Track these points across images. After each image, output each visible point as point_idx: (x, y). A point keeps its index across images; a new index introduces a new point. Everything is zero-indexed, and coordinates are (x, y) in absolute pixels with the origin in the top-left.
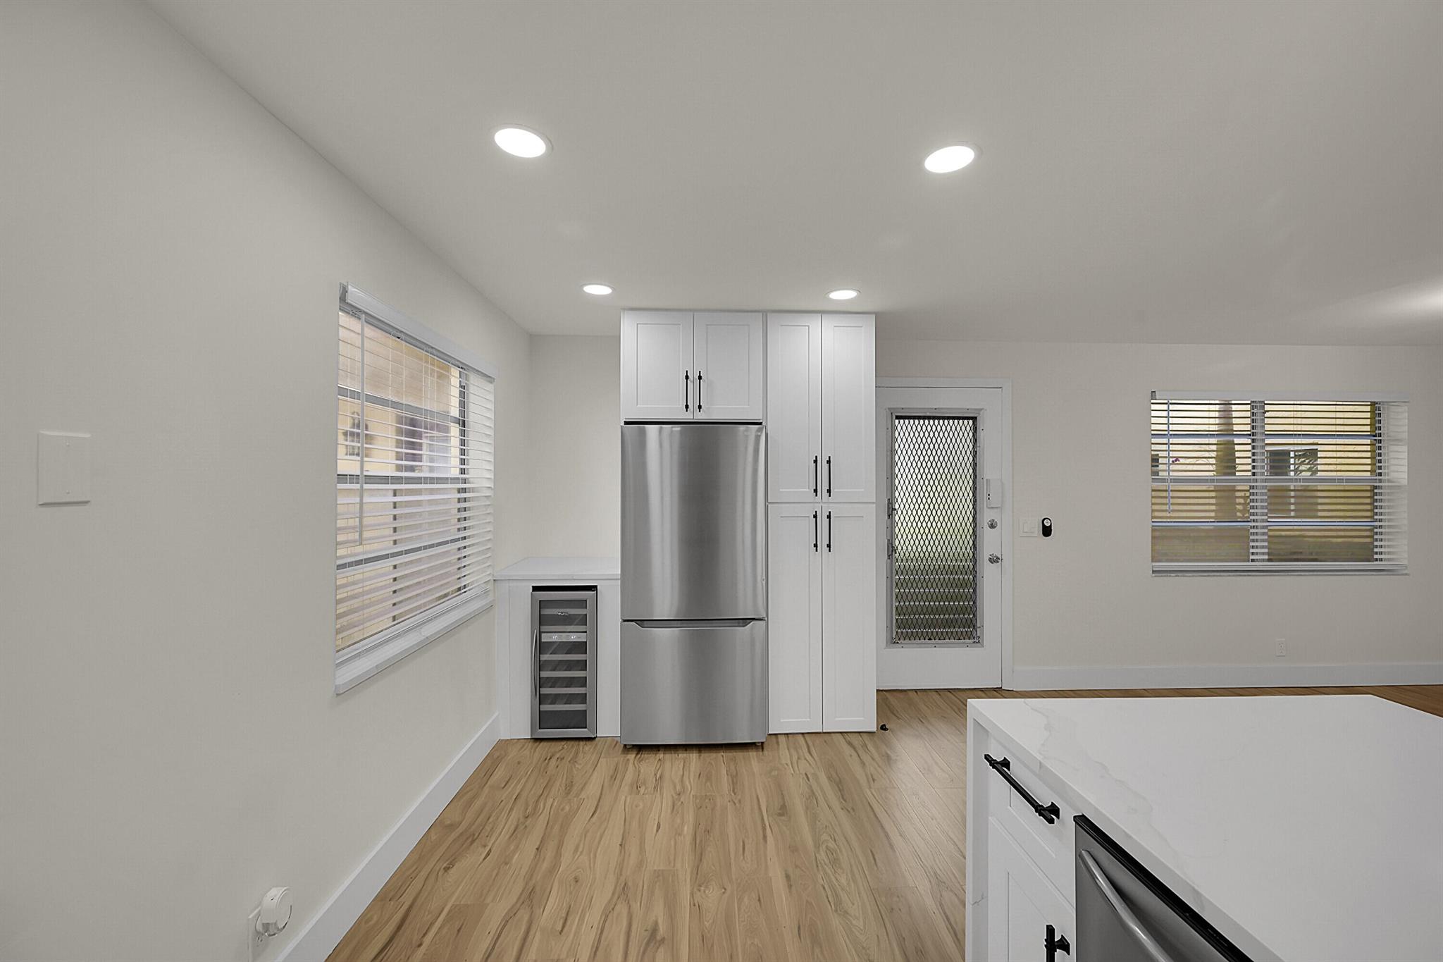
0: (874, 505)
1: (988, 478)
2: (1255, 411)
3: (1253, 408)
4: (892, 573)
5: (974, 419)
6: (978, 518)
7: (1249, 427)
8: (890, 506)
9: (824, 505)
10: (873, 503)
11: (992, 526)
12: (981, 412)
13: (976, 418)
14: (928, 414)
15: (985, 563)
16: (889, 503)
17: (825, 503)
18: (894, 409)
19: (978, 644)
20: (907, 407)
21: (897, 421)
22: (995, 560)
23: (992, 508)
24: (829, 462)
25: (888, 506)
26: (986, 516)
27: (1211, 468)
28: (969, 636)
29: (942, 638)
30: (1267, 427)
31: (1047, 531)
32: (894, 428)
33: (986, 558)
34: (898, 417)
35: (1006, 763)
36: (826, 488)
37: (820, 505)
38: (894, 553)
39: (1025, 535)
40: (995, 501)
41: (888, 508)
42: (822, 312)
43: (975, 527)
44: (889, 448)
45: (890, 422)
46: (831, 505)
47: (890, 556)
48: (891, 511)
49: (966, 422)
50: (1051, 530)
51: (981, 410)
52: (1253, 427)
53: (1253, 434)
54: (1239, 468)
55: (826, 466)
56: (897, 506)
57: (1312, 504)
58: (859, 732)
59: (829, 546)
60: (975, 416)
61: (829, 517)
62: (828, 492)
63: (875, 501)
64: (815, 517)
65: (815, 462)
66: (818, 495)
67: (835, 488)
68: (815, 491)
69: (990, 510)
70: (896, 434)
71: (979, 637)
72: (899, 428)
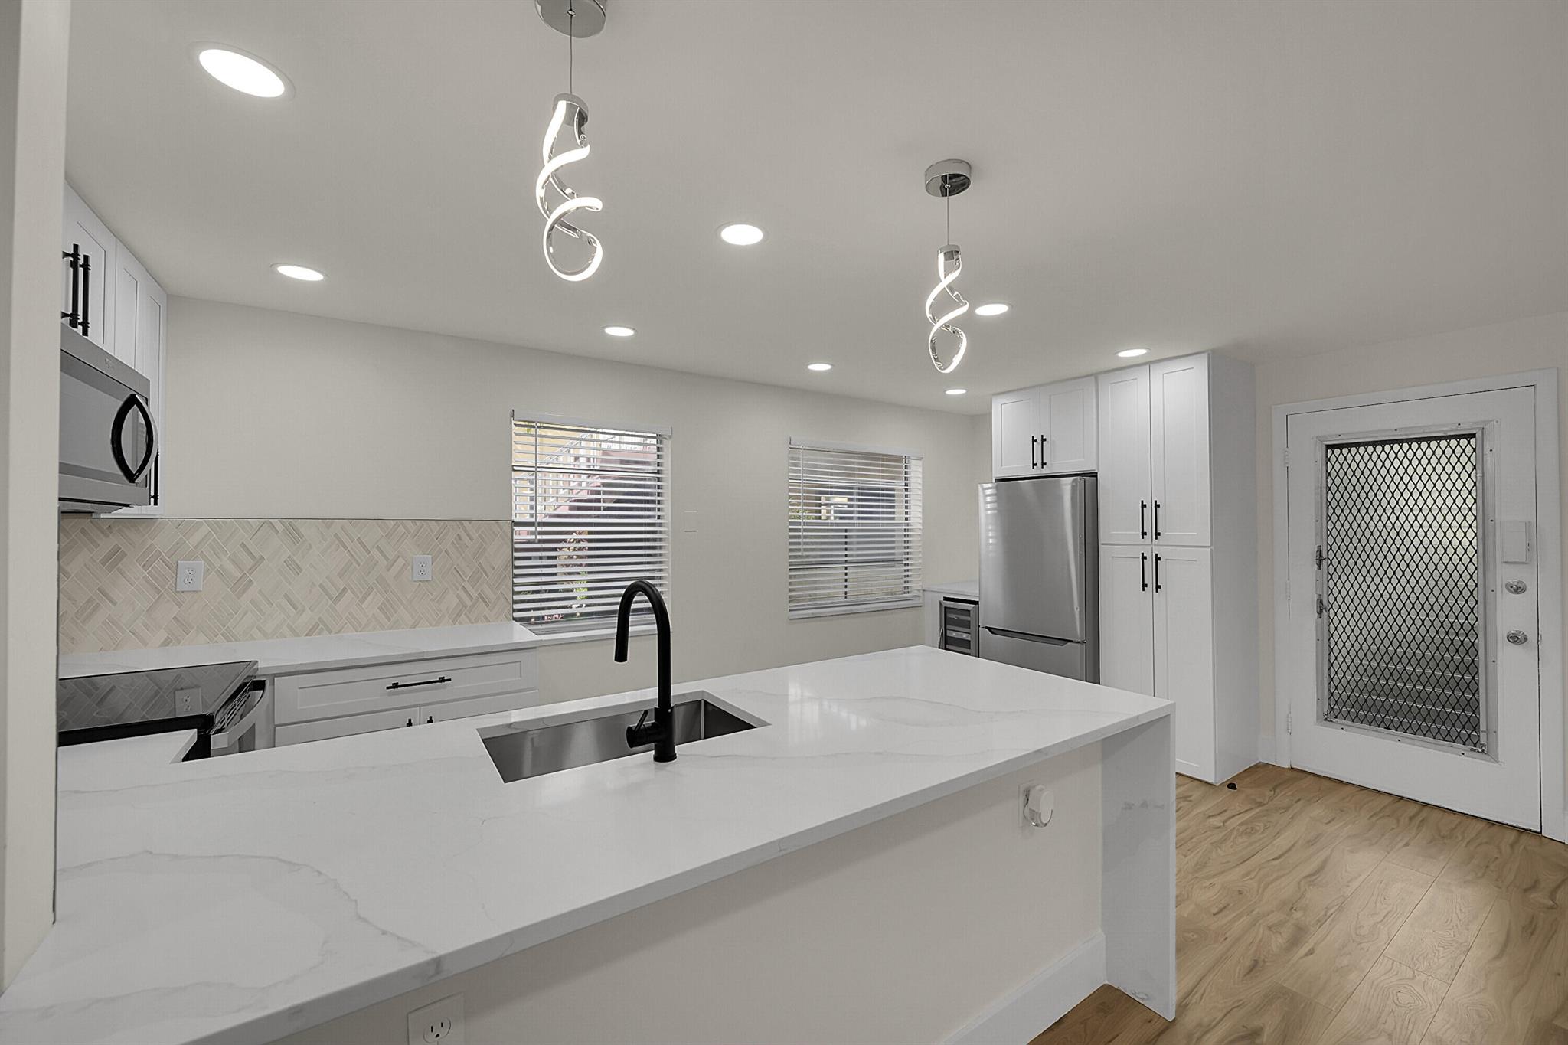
0: (1209, 550)
4: (1323, 633)
5: (1471, 436)
6: (1480, 577)
8: (1320, 554)
9: (1154, 547)
10: (1208, 547)
12: (1488, 426)
14: (1381, 439)
16: (1318, 551)
17: (1155, 545)
18: (1325, 437)
21: (1330, 452)
22: (1515, 639)
26: (1502, 574)
29: (1411, 731)
33: (1503, 634)
34: (1329, 447)
36: (1155, 531)
37: (1150, 548)
38: (1325, 610)
41: (1317, 556)
42: (1150, 363)
44: (1319, 484)
46: (1161, 548)
47: (1320, 614)
48: (1320, 560)
51: (1486, 422)
55: (1154, 510)
56: (1331, 554)
59: (1158, 587)
60: (1474, 432)
61: (1158, 559)
62: (1158, 534)
63: (1209, 545)
64: (1144, 558)
65: (1143, 506)
66: (1147, 537)
67: (1166, 532)
68: (1144, 534)
69: (1507, 565)
70: (1329, 467)
71: (1484, 746)
72: (1333, 459)
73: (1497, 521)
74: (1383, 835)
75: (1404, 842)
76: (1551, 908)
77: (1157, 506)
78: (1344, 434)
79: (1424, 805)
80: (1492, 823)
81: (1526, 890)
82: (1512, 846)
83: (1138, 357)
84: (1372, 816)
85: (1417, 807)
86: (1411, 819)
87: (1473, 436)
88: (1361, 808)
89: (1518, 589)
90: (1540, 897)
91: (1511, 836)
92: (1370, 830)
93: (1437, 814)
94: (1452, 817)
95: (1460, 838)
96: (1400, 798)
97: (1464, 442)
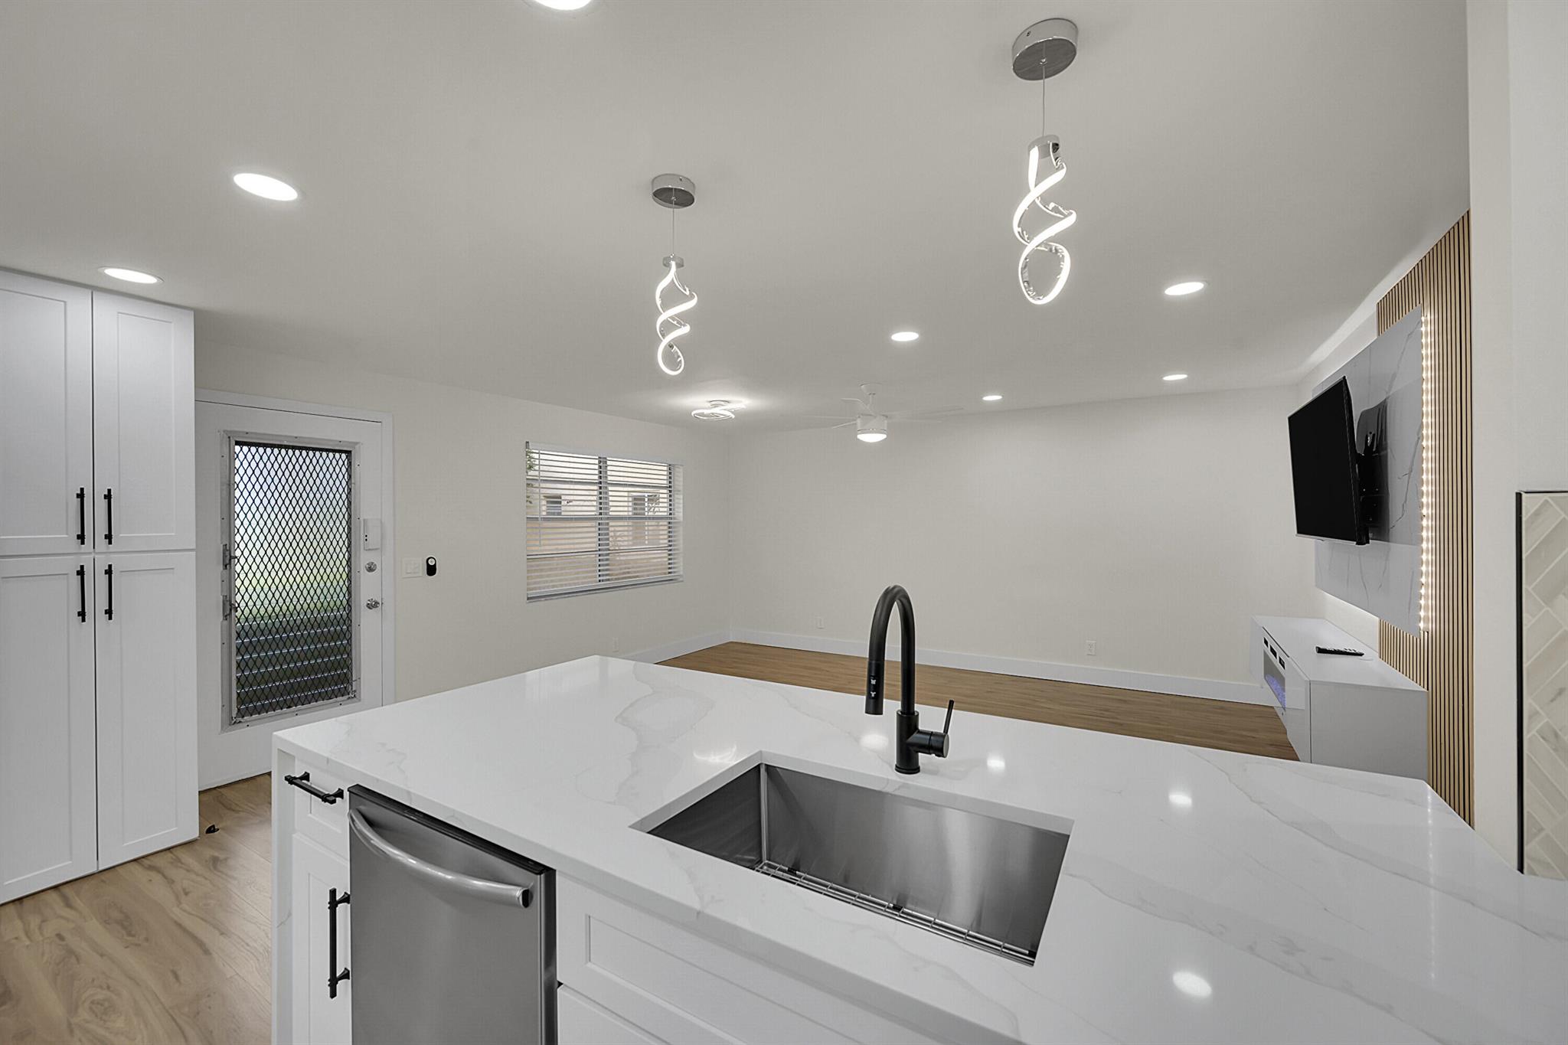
0: (194, 553)
1: (366, 518)
2: (601, 464)
3: (600, 462)
4: (230, 635)
5: (348, 453)
6: (353, 562)
7: (596, 477)
8: (227, 553)
9: (96, 556)
10: (195, 550)
11: (370, 569)
12: (357, 447)
13: (350, 452)
14: (286, 443)
15: (362, 610)
16: (225, 550)
17: (101, 553)
18: (231, 432)
19: (355, 699)
20: (253, 431)
21: (237, 448)
22: (373, 605)
23: (370, 550)
24: (108, 497)
25: (224, 553)
26: (363, 559)
27: (594, 509)
28: (344, 692)
29: (307, 702)
30: (609, 478)
31: (431, 570)
32: (233, 457)
33: (364, 602)
34: (237, 443)
35: (306, 777)
36: (102, 530)
38: (233, 611)
39: (409, 575)
40: (374, 539)
41: (224, 556)
42: (93, 289)
43: (350, 571)
44: (226, 480)
45: (226, 450)
46: (112, 556)
47: (227, 616)
48: (228, 559)
49: (337, 455)
50: (435, 569)
51: (357, 443)
52: (600, 477)
53: (600, 483)
54: (612, 509)
55: (102, 503)
56: (238, 553)
57: (656, 535)
58: (169, 849)
60: (349, 449)
61: (108, 572)
62: (106, 537)
63: (194, 547)
64: (80, 573)
65: (81, 496)
69: (367, 552)
70: (237, 464)
71: (355, 691)
72: (241, 456)
73: (361, 519)
77: (106, 497)
78: (252, 433)
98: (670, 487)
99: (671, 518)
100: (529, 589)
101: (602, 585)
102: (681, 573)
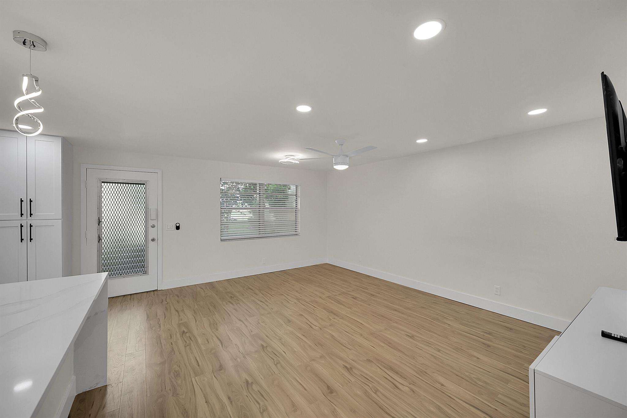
4: (100, 249)
8: (99, 220)
10: (61, 219)
12: (148, 182)
14: (120, 182)
15: (149, 242)
17: (28, 220)
19: (146, 274)
21: (103, 184)
22: (153, 240)
26: (150, 223)
31: (178, 228)
32: (101, 187)
33: (150, 239)
34: (103, 182)
36: (29, 213)
37: (26, 221)
38: (101, 240)
39: (169, 229)
40: (154, 216)
44: (99, 195)
45: (99, 184)
46: (33, 221)
47: (99, 242)
48: (99, 222)
49: (140, 185)
50: (180, 228)
53: (260, 194)
55: (29, 203)
56: (103, 220)
59: (31, 239)
60: (144, 183)
61: (31, 226)
62: (31, 215)
63: (61, 218)
64: (22, 226)
65: (22, 201)
66: (24, 217)
67: (36, 213)
68: (22, 215)
69: (151, 220)
70: (103, 189)
71: (146, 271)
72: (104, 187)
73: (149, 208)
74: (126, 306)
75: (132, 306)
76: (167, 303)
77: (31, 201)
78: (108, 179)
79: (131, 295)
80: (147, 292)
81: (162, 302)
82: (154, 295)
83: (27, 129)
84: (121, 303)
85: (130, 296)
86: (130, 299)
87: (144, 184)
88: (116, 303)
89: (153, 226)
90: (165, 302)
91: (152, 293)
92: (122, 307)
93: (135, 295)
94: (138, 295)
95: (143, 298)
96: (124, 296)
97: (142, 186)
98: (296, 195)
99: (296, 208)
100: (221, 236)
101: (260, 236)
102: (300, 232)
